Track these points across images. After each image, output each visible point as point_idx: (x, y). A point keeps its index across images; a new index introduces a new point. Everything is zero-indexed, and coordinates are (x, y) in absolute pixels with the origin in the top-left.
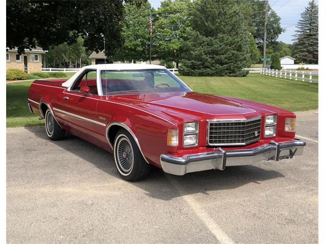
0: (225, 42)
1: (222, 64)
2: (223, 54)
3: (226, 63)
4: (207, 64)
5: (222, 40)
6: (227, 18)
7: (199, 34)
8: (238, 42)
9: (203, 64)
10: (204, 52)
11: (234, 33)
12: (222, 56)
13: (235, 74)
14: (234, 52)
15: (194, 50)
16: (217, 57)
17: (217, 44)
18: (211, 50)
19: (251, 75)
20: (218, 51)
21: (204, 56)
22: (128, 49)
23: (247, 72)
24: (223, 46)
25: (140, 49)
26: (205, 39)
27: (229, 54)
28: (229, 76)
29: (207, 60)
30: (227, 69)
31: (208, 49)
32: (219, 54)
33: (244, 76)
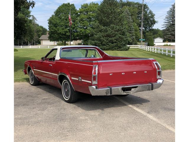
0: (115, 29)
1: (113, 43)
2: (113, 37)
3: (115, 42)
4: (104, 43)
5: (113, 28)
6: (116, 15)
7: (99, 24)
8: (123, 29)
9: (101, 43)
10: (102, 36)
11: (120, 24)
12: (113, 38)
13: (120, 49)
14: (120, 35)
15: (96, 35)
16: (110, 39)
17: (110, 31)
18: (106, 34)
19: (131, 49)
20: (110, 35)
21: (102, 38)
22: (61, 34)
23: (129, 48)
24: (114, 32)
25: (68, 34)
26: (103, 27)
27: (117, 37)
28: (117, 50)
29: (104, 40)
30: (116, 46)
31: (104, 34)
32: (111, 37)
33: (126, 50)
